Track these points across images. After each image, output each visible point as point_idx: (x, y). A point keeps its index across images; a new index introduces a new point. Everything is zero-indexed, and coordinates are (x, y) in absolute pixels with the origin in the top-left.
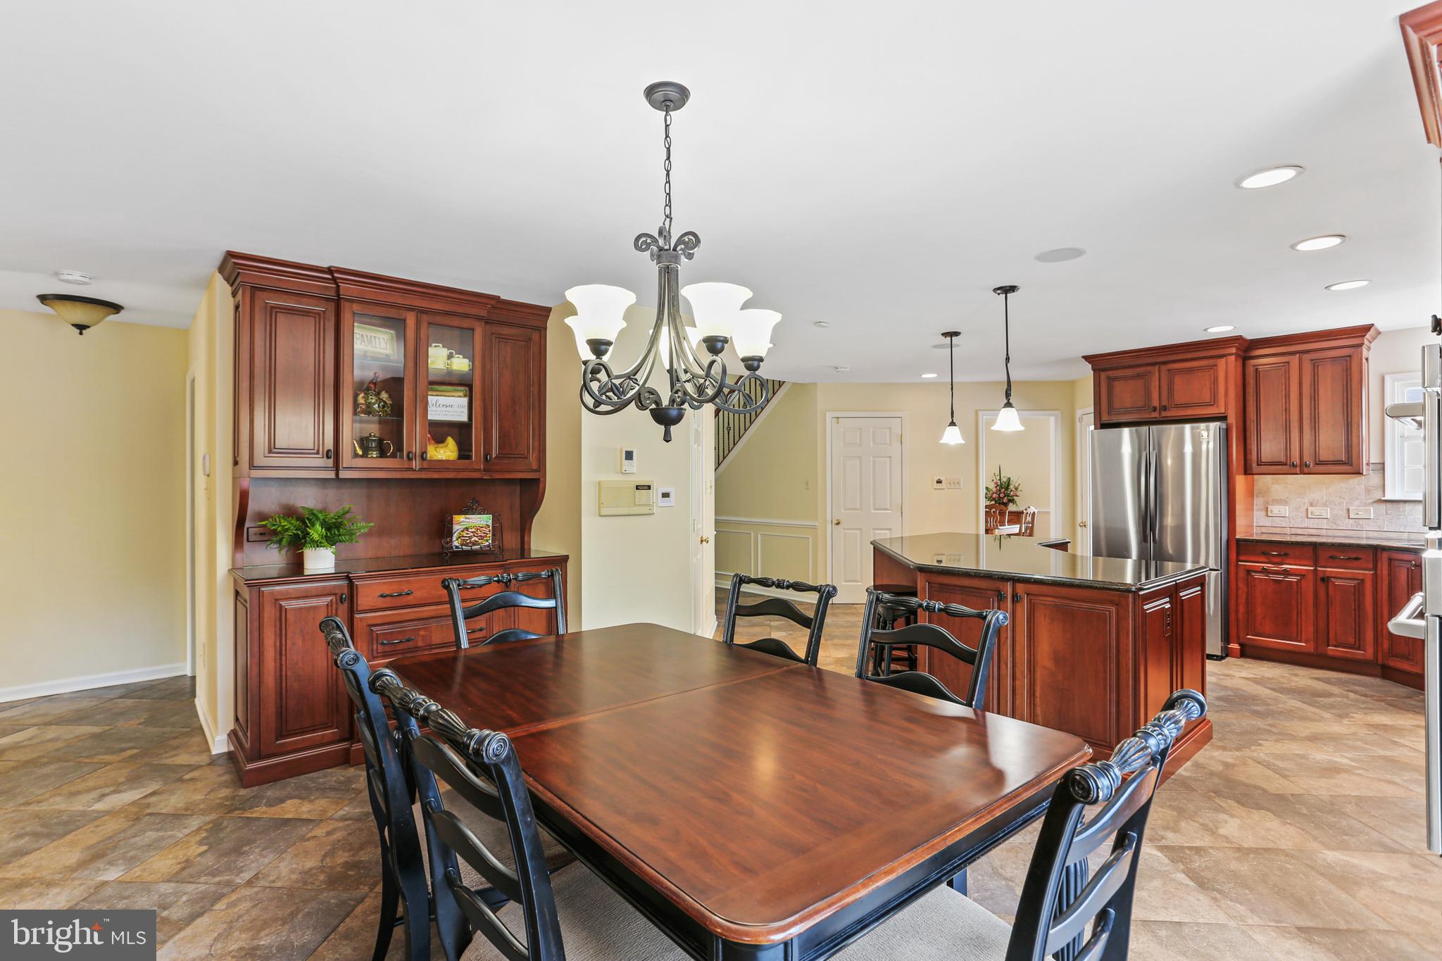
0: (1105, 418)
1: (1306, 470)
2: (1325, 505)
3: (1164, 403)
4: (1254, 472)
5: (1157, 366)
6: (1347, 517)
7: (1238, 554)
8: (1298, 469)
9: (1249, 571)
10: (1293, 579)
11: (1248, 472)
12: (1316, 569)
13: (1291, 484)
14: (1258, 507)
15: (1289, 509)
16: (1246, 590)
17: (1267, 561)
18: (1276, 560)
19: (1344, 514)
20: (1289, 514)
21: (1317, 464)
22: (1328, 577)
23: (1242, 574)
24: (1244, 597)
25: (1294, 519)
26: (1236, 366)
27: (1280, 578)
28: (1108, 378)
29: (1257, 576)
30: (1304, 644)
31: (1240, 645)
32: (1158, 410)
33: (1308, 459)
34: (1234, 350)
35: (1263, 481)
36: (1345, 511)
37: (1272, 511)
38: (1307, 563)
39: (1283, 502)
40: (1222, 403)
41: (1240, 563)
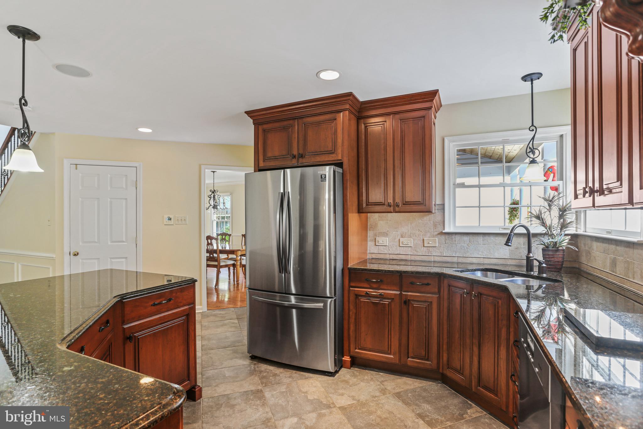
0: (262, 164)
1: (397, 209)
2: (410, 237)
3: (301, 152)
4: (364, 211)
5: (296, 121)
6: (423, 245)
7: (350, 281)
8: (392, 208)
9: (357, 296)
10: (386, 302)
11: (361, 211)
12: (401, 293)
13: (390, 221)
14: (370, 238)
15: (388, 239)
16: (354, 311)
17: (368, 286)
18: (375, 286)
19: (421, 243)
20: (388, 244)
21: (404, 204)
22: (409, 300)
23: (352, 298)
24: (354, 317)
25: (391, 247)
26: (349, 120)
27: (376, 300)
28: (264, 131)
29: (363, 299)
30: (392, 356)
31: (351, 357)
32: (297, 157)
33: (398, 200)
34: (347, 106)
35: (374, 218)
36: (422, 241)
37: (378, 241)
38: (395, 289)
39: (385, 234)
40: (339, 151)
41: (351, 289)
